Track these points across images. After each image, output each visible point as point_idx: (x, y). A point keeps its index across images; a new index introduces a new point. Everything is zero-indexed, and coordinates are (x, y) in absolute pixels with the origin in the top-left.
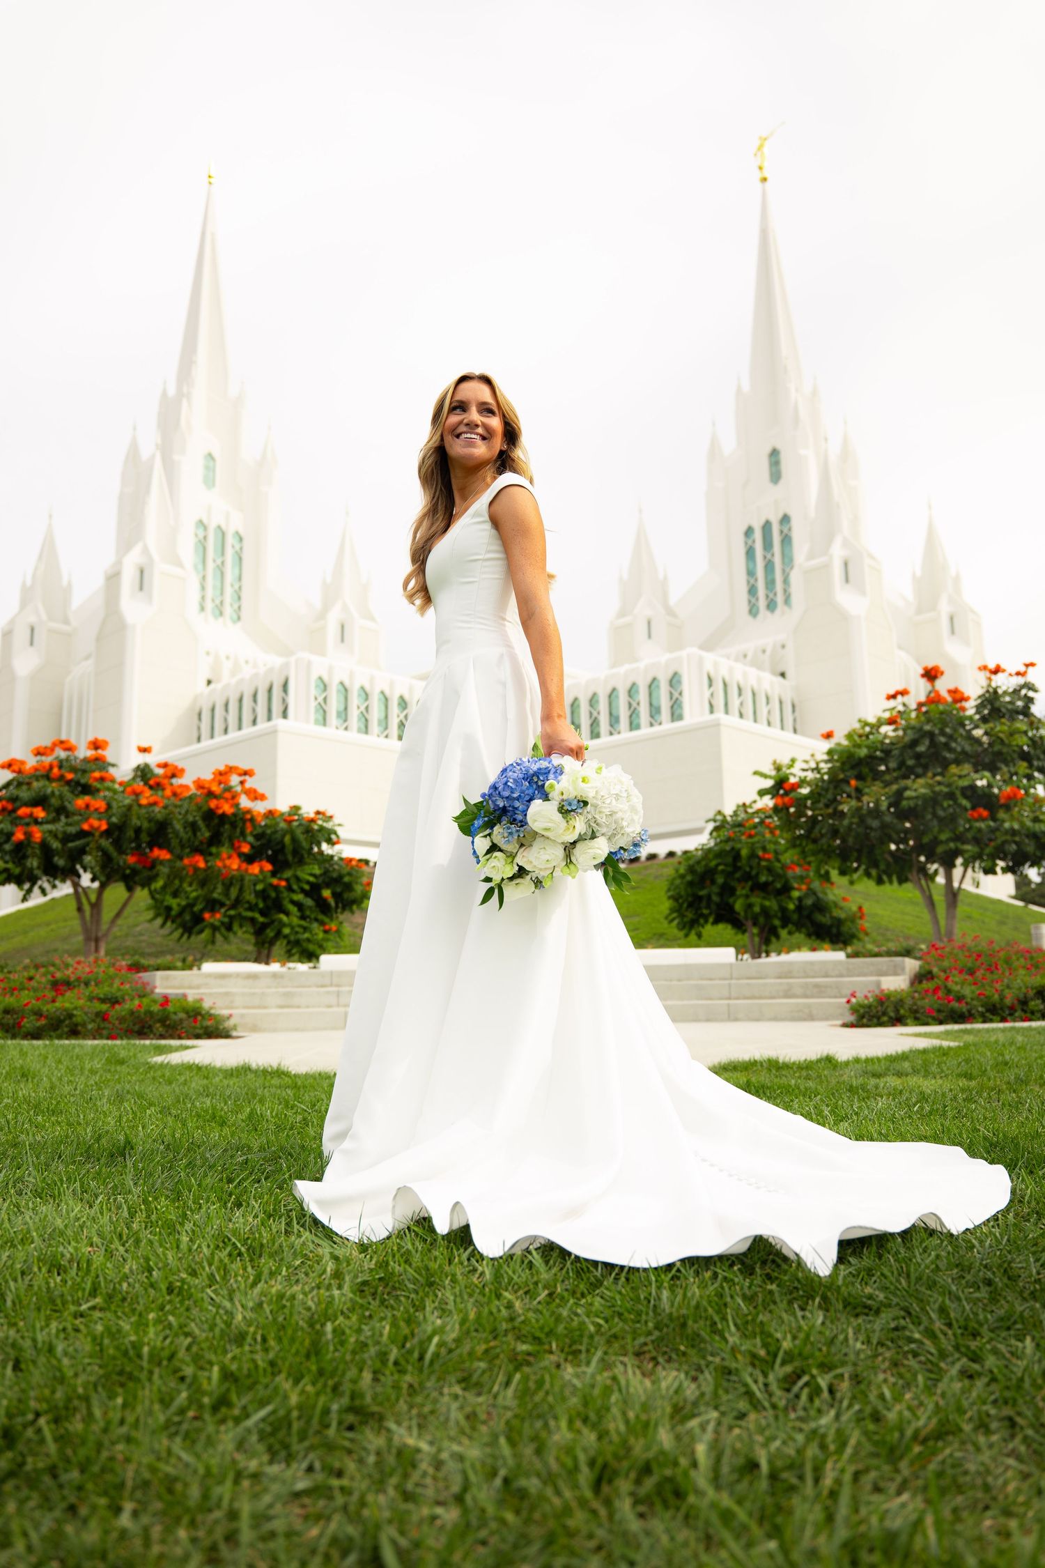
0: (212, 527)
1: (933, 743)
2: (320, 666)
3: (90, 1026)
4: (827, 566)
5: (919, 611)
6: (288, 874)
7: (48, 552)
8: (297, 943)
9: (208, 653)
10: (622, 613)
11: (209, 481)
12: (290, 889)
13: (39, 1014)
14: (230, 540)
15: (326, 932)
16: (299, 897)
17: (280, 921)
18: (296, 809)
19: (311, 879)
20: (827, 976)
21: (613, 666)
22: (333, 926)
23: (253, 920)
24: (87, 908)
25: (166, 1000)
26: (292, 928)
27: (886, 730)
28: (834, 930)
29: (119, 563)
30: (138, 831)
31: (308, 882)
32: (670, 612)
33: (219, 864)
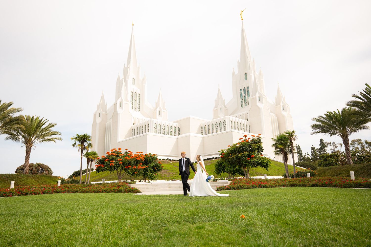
0: (134, 92)
1: (243, 148)
2: (155, 121)
3: (124, 191)
4: (255, 98)
5: (276, 105)
6: (149, 165)
7: (103, 98)
8: (150, 177)
9: (134, 118)
10: (216, 107)
11: (134, 84)
12: (149, 168)
13: (117, 190)
14: (138, 95)
15: (155, 175)
16: (151, 169)
17: (148, 173)
18: (150, 154)
19: (153, 166)
20: (218, 184)
21: (213, 119)
22: (157, 174)
23: (143, 173)
24: (119, 174)
25: (132, 188)
26: (150, 174)
27: (237, 145)
28: (243, 174)
29: (116, 101)
30: (126, 163)
31: (152, 166)
32: (225, 107)
33: (138, 167)
